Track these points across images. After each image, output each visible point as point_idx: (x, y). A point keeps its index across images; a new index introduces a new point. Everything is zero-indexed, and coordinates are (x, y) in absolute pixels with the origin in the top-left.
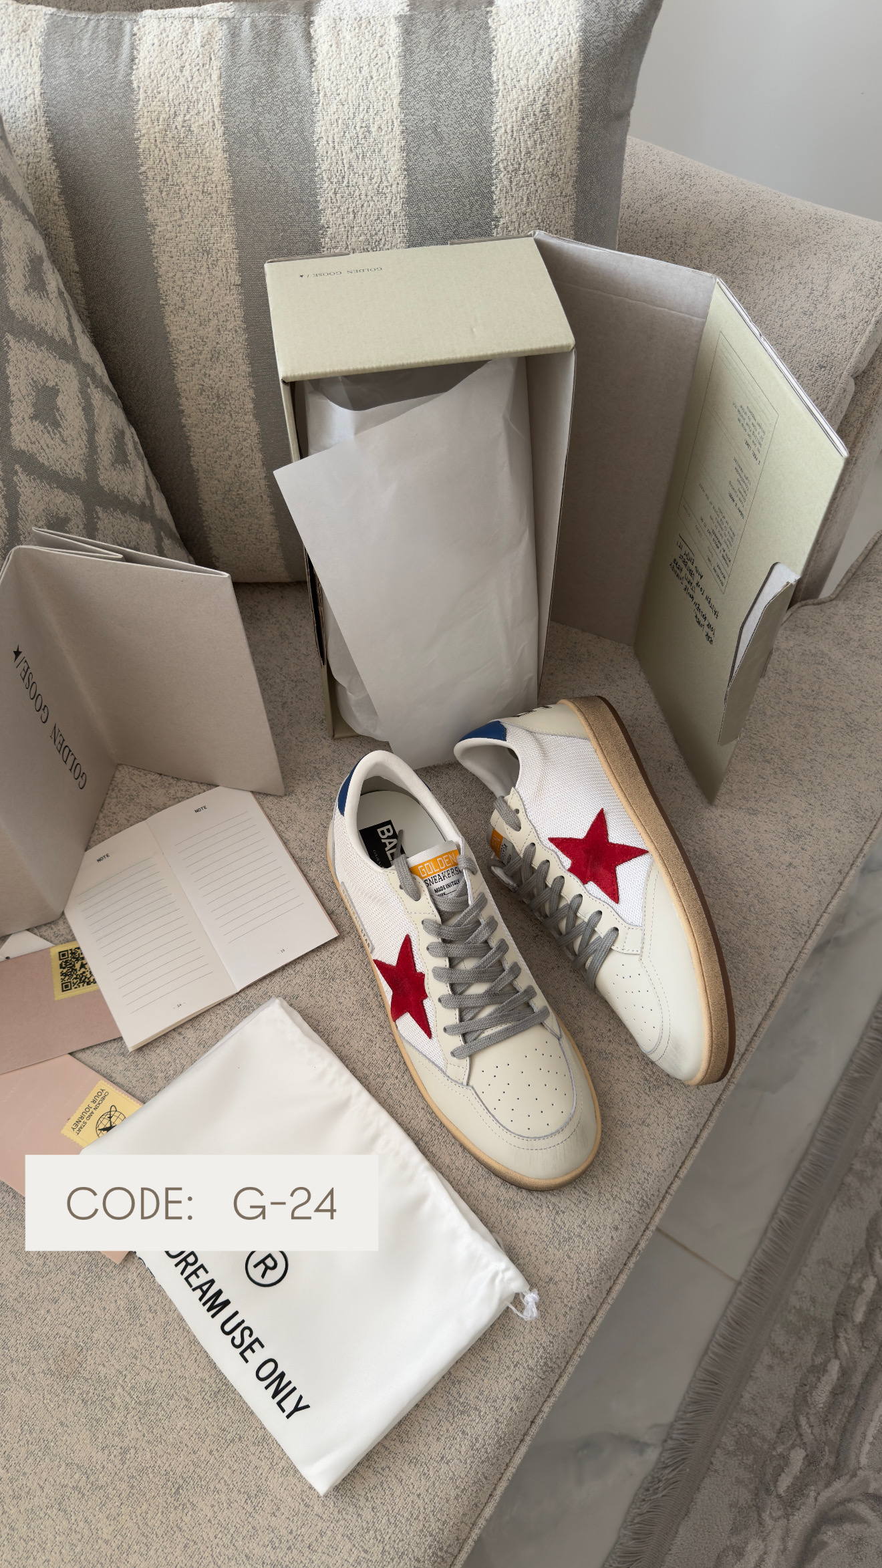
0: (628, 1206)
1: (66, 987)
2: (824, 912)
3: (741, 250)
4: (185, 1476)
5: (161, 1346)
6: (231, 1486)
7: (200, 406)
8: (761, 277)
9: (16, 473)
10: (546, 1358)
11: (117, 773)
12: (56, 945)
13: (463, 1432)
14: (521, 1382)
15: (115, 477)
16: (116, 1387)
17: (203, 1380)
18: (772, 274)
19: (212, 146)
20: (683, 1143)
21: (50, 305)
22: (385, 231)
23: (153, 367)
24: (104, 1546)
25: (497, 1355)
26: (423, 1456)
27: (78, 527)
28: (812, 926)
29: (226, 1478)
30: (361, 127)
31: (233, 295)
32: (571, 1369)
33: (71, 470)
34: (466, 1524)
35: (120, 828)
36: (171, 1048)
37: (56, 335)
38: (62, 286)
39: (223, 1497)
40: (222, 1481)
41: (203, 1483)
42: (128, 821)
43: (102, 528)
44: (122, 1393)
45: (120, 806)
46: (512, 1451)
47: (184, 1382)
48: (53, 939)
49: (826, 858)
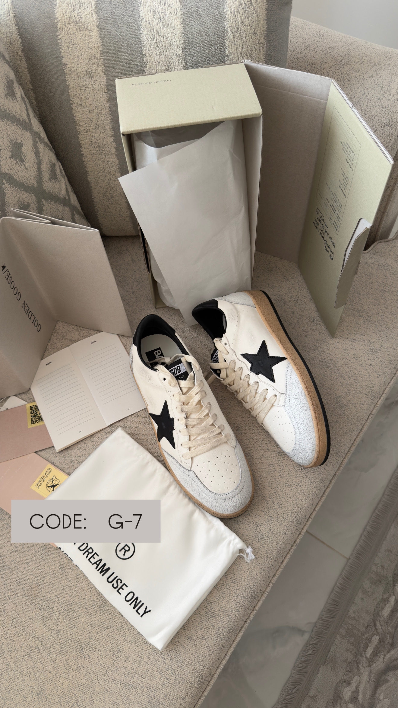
0: (291, 523)
1: (33, 422)
2: (387, 387)
3: (347, 69)
4: (85, 643)
5: (75, 585)
6: (106, 648)
7: (91, 152)
8: (358, 82)
9: (4, 183)
10: (252, 593)
11: (57, 325)
12: (29, 403)
13: (213, 626)
14: (240, 604)
15: (51, 185)
16: (54, 603)
17: (94, 601)
18: (363, 80)
19: (92, 25)
20: (317, 494)
21: (17, 103)
22: (175, 64)
23: (68, 134)
24: (49, 674)
25: (229, 591)
26: (194, 636)
27: (34, 209)
28: (381, 394)
29: (104, 645)
30: (162, 13)
31: (104, 97)
32: (263, 598)
33: (30, 182)
34: (214, 667)
35: (58, 350)
36: (81, 450)
37: (21, 118)
38: (23, 95)
39: (103, 653)
40: (102, 646)
41: (93, 646)
42: (62, 346)
43: (45, 209)
44: (57, 605)
45: (58, 340)
46: (236, 635)
47: (85, 601)
48: (27, 401)
49: (388, 361)
